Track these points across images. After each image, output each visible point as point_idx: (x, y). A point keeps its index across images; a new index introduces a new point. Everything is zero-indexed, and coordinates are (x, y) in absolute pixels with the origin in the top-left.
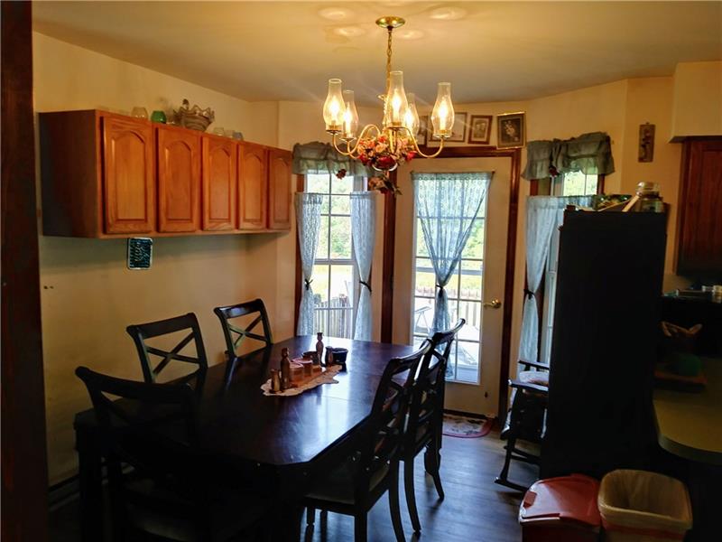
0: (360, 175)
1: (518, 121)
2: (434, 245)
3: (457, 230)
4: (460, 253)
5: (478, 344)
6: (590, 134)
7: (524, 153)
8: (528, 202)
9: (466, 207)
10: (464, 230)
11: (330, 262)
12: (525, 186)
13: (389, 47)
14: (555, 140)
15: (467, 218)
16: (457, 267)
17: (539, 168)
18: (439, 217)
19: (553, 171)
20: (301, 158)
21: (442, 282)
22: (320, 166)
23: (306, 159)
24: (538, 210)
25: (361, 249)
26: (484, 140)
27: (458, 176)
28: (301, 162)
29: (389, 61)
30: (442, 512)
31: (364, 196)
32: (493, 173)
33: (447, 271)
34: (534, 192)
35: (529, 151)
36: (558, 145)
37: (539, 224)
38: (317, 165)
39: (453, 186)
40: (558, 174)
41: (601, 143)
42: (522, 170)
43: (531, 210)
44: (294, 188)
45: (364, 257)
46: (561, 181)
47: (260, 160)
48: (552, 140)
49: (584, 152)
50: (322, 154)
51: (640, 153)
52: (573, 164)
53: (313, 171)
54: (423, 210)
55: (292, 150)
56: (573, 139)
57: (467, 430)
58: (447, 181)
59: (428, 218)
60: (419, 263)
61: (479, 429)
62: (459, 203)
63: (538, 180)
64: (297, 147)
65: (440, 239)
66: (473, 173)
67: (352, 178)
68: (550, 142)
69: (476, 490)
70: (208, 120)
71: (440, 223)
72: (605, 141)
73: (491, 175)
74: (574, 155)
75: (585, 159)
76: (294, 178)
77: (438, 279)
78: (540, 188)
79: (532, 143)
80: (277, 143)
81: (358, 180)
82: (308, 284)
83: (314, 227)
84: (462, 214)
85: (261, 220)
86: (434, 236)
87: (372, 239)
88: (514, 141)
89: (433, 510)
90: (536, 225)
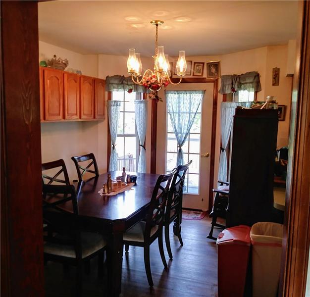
0: (139, 91)
1: (217, 65)
2: (177, 127)
3: (187, 119)
4: (189, 130)
5: (198, 175)
6: (250, 72)
7: (220, 80)
8: (222, 104)
9: (192, 107)
10: (191, 119)
11: (125, 136)
12: (220, 97)
13: (157, 34)
14: (234, 75)
15: (192, 113)
16: (188, 138)
17: (227, 88)
18: (179, 113)
19: (233, 89)
20: (110, 83)
21: (180, 145)
22: (120, 87)
23: (112, 84)
24: (227, 109)
25: (140, 129)
26: (200, 74)
27: (187, 92)
28: (110, 85)
29: (157, 41)
30: (182, 251)
31: (141, 102)
32: (205, 90)
33: (183, 139)
34: (225, 100)
35: (222, 80)
36: (236, 77)
37: (227, 116)
38: (118, 86)
39: (185, 97)
40: (236, 92)
41: (255, 77)
42: (219, 90)
43: (223, 109)
44: (106, 99)
45: (142, 133)
46: (237, 94)
47: (91, 85)
48: (233, 74)
49: (247, 81)
50: (120, 81)
51: (273, 81)
52: (242, 86)
53: (116, 90)
54: (171, 109)
55: (105, 79)
56: (242, 75)
57: (193, 217)
58: (182, 95)
59: (173, 113)
60: (169, 136)
61: (199, 216)
62: (189, 106)
63: (226, 94)
64: (107, 77)
65: (179, 123)
66: (195, 91)
67: (135, 93)
68: (232, 76)
69: (198, 242)
70: (66, 65)
71: (179, 116)
72: (257, 76)
73: (204, 92)
74: (243, 82)
75: (248, 84)
76: (106, 93)
77: (179, 143)
78: (228, 98)
79: (223, 76)
80: (98, 75)
81: (138, 94)
82: (114, 146)
83: (117, 118)
84: (190, 111)
85: (91, 114)
86: (176, 122)
87: (145, 124)
88: (215, 75)
89: (178, 250)
90: (226, 116)
